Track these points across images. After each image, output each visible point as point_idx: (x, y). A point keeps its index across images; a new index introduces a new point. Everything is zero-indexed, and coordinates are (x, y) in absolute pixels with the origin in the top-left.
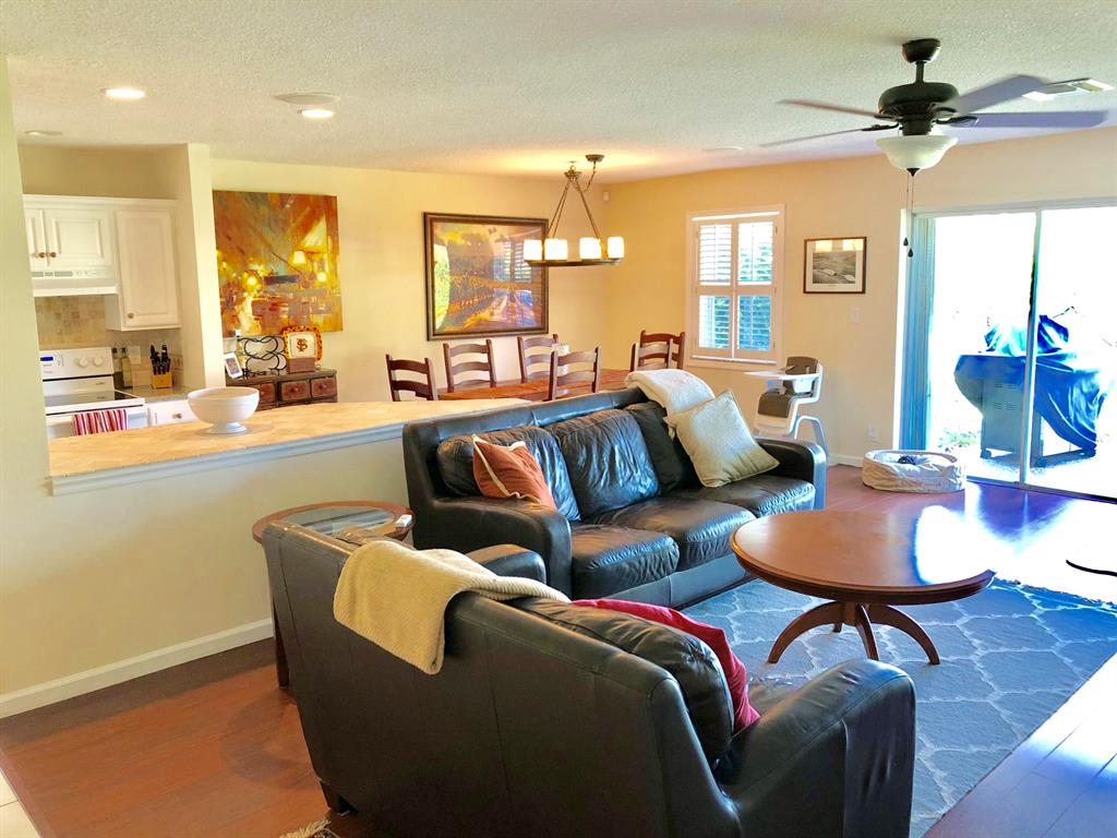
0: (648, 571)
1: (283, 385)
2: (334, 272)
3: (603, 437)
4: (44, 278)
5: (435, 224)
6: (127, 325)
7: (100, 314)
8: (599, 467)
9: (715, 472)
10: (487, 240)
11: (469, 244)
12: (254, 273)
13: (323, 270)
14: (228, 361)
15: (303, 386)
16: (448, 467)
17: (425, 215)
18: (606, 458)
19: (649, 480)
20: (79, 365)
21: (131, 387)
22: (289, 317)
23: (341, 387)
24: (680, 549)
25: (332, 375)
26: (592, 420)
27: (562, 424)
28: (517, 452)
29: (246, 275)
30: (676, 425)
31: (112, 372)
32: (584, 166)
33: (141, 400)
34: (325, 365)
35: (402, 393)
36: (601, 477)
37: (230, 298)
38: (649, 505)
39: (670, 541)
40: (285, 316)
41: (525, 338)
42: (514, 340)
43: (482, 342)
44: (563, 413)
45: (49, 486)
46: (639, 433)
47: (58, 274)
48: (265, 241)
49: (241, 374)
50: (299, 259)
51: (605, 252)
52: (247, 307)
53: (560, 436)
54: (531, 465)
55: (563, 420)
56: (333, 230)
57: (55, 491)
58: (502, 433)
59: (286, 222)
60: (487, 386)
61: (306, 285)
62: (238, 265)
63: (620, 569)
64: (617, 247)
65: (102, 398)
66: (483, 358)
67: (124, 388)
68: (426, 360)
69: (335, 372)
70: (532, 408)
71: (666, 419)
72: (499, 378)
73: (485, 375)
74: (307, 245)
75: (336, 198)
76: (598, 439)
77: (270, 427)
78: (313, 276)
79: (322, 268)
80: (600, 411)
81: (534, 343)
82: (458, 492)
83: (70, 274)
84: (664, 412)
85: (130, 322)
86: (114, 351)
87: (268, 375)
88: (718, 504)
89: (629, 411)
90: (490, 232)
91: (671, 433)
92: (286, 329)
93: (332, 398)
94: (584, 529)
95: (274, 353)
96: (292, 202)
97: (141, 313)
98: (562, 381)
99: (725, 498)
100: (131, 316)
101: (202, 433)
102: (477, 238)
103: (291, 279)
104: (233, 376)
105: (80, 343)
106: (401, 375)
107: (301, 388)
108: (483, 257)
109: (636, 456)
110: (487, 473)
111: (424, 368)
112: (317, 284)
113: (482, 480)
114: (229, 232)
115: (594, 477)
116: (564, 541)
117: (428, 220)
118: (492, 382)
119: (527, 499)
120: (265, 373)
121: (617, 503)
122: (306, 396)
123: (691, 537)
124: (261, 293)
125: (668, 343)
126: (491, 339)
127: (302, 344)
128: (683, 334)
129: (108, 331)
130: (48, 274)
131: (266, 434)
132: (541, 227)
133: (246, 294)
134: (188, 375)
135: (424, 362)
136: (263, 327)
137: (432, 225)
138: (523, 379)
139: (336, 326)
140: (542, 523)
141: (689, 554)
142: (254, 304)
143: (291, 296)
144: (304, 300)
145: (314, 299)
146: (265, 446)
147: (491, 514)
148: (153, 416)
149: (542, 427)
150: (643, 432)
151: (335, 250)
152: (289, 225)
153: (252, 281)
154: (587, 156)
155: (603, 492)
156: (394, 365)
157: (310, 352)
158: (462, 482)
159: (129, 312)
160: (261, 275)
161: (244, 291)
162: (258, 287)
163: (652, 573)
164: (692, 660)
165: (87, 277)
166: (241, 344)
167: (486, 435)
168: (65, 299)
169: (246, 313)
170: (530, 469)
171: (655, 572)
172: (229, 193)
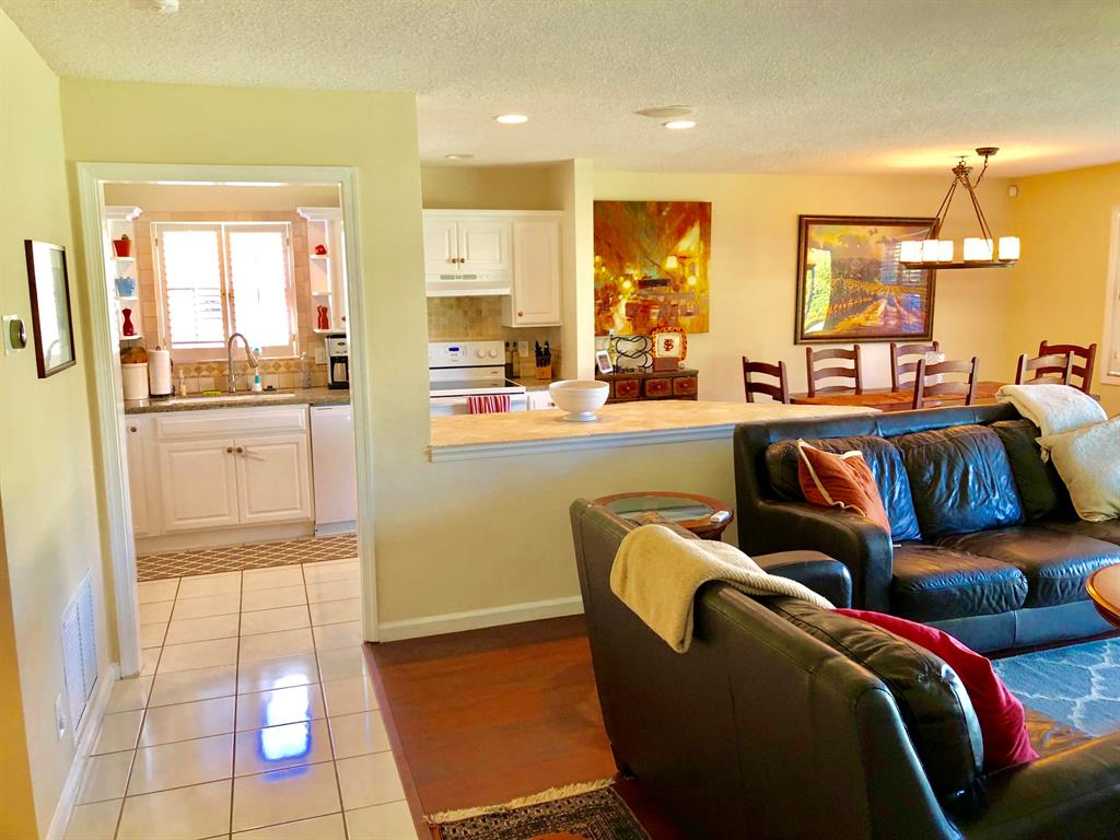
0: (985, 601)
1: (647, 383)
2: (704, 276)
3: (957, 455)
4: (456, 280)
5: (811, 226)
6: (517, 323)
7: (498, 312)
8: (948, 487)
9: (1097, 504)
10: (867, 242)
11: (847, 246)
12: (629, 277)
13: (694, 274)
14: (601, 357)
15: (665, 384)
16: (775, 470)
17: (801, 217)
18: (957, 476)
19: (1009, 505)
20: (478, 356)
21: (519, 377)
22: (659, 317)
23: (702, 386)
24: (1028, 583)
25: (694, 374)
26: (946, 435)
27: (909, 437)
28: (849, 461)
29: (622, 279)
30: (1050, 447)
31: (504, 363)
32: (975, 161)
33: (522, 389)
34: (688, 365)
35: (756, 395)
36: (949, 497)
37: (605, 299)
38: (1007, 532)
39: (1017, 573)
40: (654, 318)
41: (899, 345)
42: (887, 347)
43: (850, 348)
44: (913, 425)
45: (429, 454)
46: (1002, 454)
47: (466, 277)
48: (640, 247)
49: (611, 369)
50: (671, 263)
51: (996, 253)
52: (622, 309)
53: (905, 449)
54: (864, 477)
55: (911, 433)
56: (705, 236)
57: (433, 459)
58: (839, 441)
59: (662, 229)
60: (853, 393)
61: (676, 289)
62: (616, 270)
63: (947, 593)
64: (1010, 248)
65: (495, 385)
66: (850, 364)
67: (513, 378)
68: (780, 363)
69: (697, 372)
70: (878, 417)
71: (1038, 440)
72: (865, 386)
73: (850, 382)
74: (680, 250)
75: (710, 203)
76: (949, 456)
77: (617, 418)
78: (683, 280)
79: (693, 272)
80: (960, 427)
81: (906, 351)
82: (783, 496)
83: (474, 277)
84: (1038, 432)
85: (520, 320)
86: (507, 345)
87: (636, 372)
88: (1092, 540)
89: (995, 429)
90: (872, 233)
91: (1044, 456)
92: (654, 329)
93: (693, 397)
94: (917, 549)
95: (642, 352)
96: (668, 209)
97: (528, 313)
98: (929, 392)
99: (1103, 535)
100: (520, 315)
101: (559, 420)
102: (856, 240)
103: (664, 283)
104: (604, 372)
105: (480, 337)
106: (757, 377)
107: (664, 386)
108: (860, 259)
109: (995, 477)
110: (812, 479)
111: (777, 371)
112: (687, 287)
113: (807, 486)
114: (610, 241)
115: (941, 496)
116: (883, 556)
117: (804, 223)
118: (858, 390)
119: (852, 510)
120: (633, 370)
121: (967, 528)
122: (668, 393)
123: (1045, 572)
124: (635, 296)
125: (1068, 356)
126: (860, 345)
127: (668, 345)
128: (1093, 347)
129: (504, 327)
130: (459, 277)
131: (611, 424)
132: (930, 227)
133: (621, 297)
134: (565, 368)
135: (777, 365)
136: (635, 328)
137: (807, 227)
138: (894, 389)
139: (702, 328)
140: (861, 537)
141: (1041, 589)
142: (627, 305)
143: (661, 299)
144: (673, 303)
145: (682, 302)
146: (607, 434)
147: (809, 520)
148: (532, 402)
149: (886, 437)
150: (1008, 453)
151: (706, 254)
152: (664, 232)
153: (627, 285)
154: (977, 150)
155: (951, 514)
156: (749, 367)
157: (675, 352)
158: (786, 485)
159: (518, 311)
160: (636, 278)
161: (619, 294)
162: (632, 290)
163: (990, 605)
164: (925, 680)
165: (487, 280)
166: (614, 343)
167: (820, 442)
168: (471, 299)
169: (620, 313)
170: (862, 480)
171: (994, 603)
172: (612, 203)
